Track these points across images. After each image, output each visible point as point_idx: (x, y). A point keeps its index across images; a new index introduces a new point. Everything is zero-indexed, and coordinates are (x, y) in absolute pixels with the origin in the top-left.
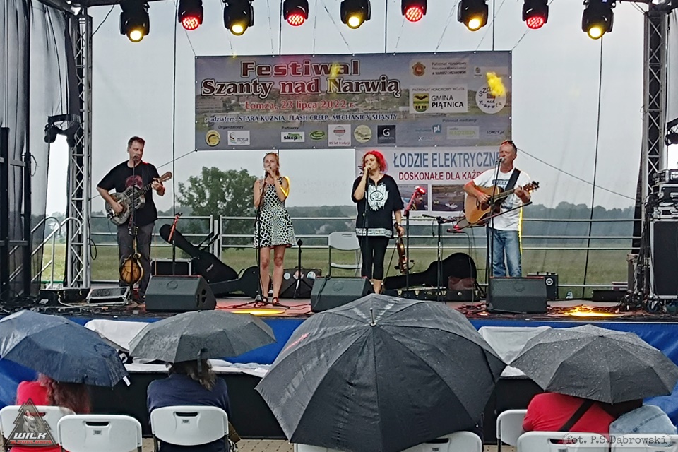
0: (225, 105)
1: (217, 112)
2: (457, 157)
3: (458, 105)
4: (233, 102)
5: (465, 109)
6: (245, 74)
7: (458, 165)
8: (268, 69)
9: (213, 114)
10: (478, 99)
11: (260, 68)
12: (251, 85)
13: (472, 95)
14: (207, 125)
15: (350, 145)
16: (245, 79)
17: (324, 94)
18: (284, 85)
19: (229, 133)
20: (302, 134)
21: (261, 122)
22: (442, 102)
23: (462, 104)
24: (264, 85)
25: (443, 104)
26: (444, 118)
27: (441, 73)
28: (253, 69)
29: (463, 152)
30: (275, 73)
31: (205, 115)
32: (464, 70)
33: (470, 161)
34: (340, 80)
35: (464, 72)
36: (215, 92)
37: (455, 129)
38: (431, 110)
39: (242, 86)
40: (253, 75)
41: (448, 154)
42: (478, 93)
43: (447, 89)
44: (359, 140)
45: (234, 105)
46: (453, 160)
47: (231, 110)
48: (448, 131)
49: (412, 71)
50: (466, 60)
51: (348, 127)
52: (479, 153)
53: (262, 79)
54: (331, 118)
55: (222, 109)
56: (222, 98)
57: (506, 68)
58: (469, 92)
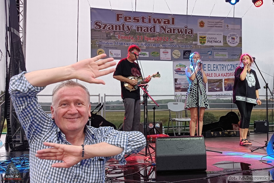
0: (107, 36)
1: (103, 39)
2: (219, 66)
3: (219, 42)
5: (222, 44)
6: (118, 20)
7: (219, 70)
8: (130, 18)
9: (101, 40)
11: (126, 18)
12: (121, 26)
13: (225, 38)
14: (98, 46)
15: (171, 59)
16: (118, 23)
17: (158, 34)
18: (138, 28)
19: (110, 50)
20: (147, 53)
21: (126, 46)
22: (212, 40)
24: (128, 27)
25: (212, 42)
26: (213, 48)
27: (211, 27)
28: (122, 18)
29: (221, 64)
30: (133, 21)
31: (97, 40)
32: (222, 26)
33: (224, 68)
34: (165, 27)
35: (222, 27)
36: (102, 28)
37: (218, 53)
38: (207, 44)
39: (116, 26)
40: (122, 21)
41: (215, 65)
43: (214, 34)
44: (174, 57)
45: (112, 36)
46: (217, 67)
47: (111, 39)
48: (215, 54)
49: (199, 24)
50: (223, 21)
51: (169, 51)
52: (228, 65)
53: (127, 24)
54: (161, 46)
55: (106, 38)
56: (106, 32)
57: (239, 26)
58: (224, 36)
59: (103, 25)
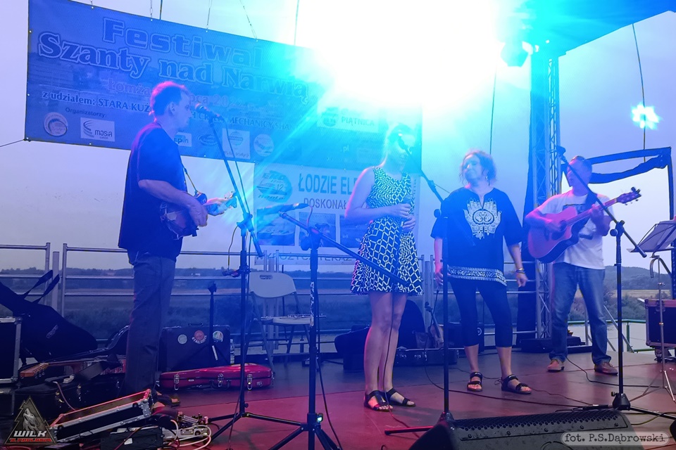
0: (76, 79)
1: (63, 85)
4: (90, 75)
8: (143, 37)
9: (57, 88)
11: (131, 34)
12: (118, 55)
14: (47, 103)
15: (249, 158)
16: (108, 46)
17: (218, 87)
18: (165, 65)
19: (83, 120)
20: (189, 136)
21: (130, 111)
24: (137, 60)
28: (120, 32)
30: (152, 44)
34: (237, 71)
36: (61, 55)
39: (103, 54)
40: (120, 41)
44: (259, 153)
45: (91, 80)
47: (86, 87)
48: (358, 152)
51: (246, 135)
53: (134, 51)
55: (71, 84)
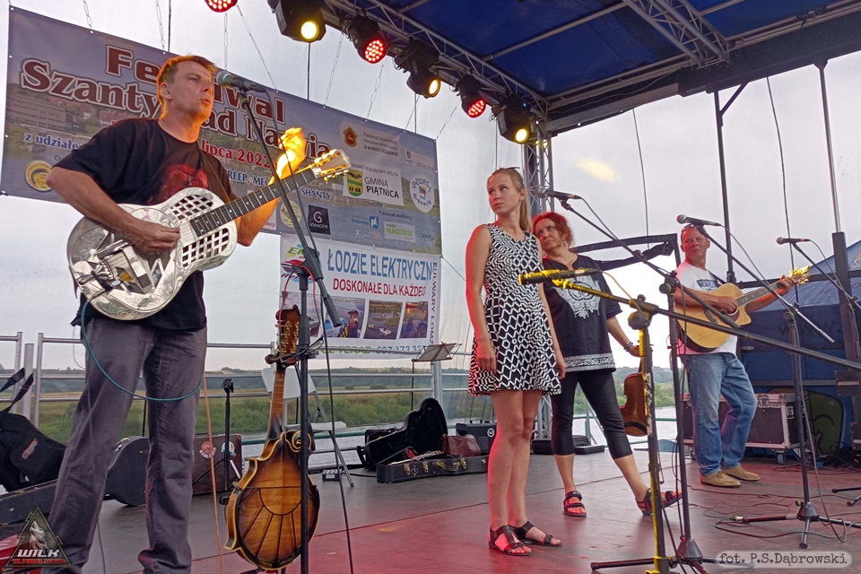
1: (53, 127)
2: (397, 263)
3: (393, 194)
5: (400, 202)
6: (113, 69)
7: (396, 276)
9: (44, 130)
10: (412, 191)
11: (141, 67)
12: (124, 92)
13: (406, 184)
14: (31, 148)
15: (275, 228)
16: (111, 80)
17: (242, 140)
22: (378, 187)
23: (396, 195)
24: (148, 99)
25: (379, 190)
26: (380, 209)
27: (373, 149)
28: (128, 64)
29: (402, 258)
31: (27, 129)
32: (395, 151)
33: (407, 270)
35: (396, 154)
37: (392, 226)
38: (365, 195)
40: (127, 76)
41: (387, 259)
42: (411, 185)
43: (381, 172)
45: (89, 122)
46: (391, 267)
48: (385, 227)
49: (343, 137)
50: (397, 139)
52: (417, 262)
53: (144, 88)
54: (251, 180)
55: (63, 125)
56: (65, 104)
57: (432, 160)
58: (403, 180)
59: (57, 76)
